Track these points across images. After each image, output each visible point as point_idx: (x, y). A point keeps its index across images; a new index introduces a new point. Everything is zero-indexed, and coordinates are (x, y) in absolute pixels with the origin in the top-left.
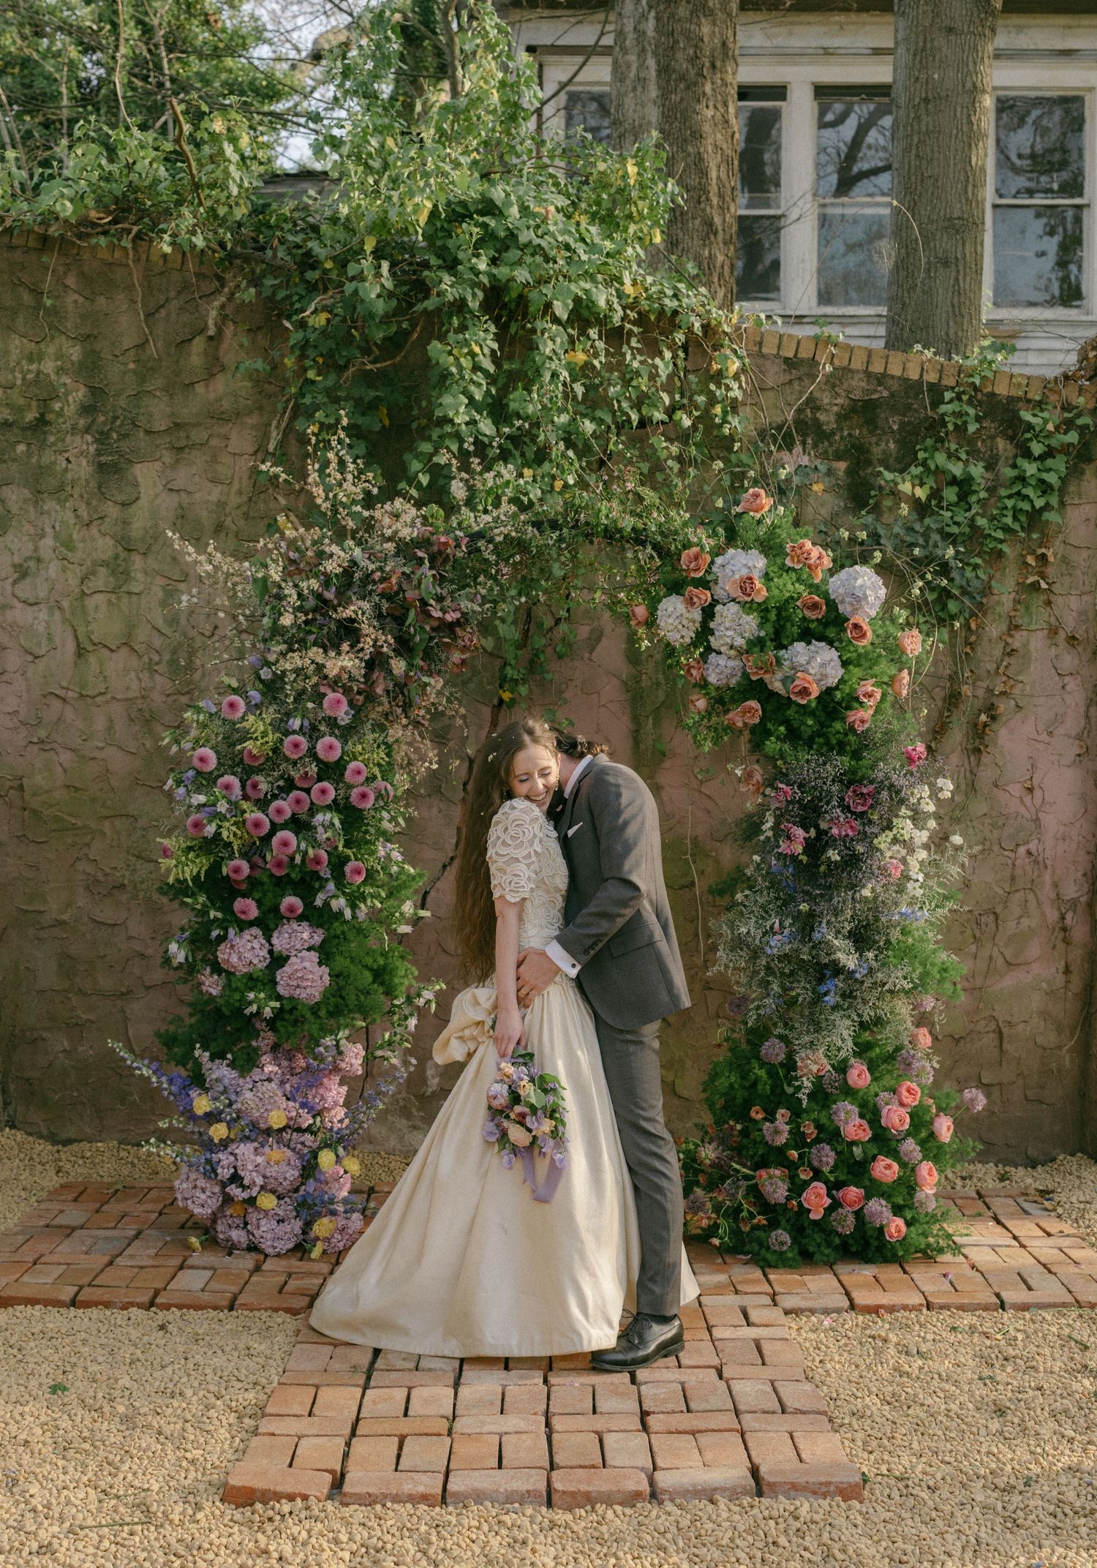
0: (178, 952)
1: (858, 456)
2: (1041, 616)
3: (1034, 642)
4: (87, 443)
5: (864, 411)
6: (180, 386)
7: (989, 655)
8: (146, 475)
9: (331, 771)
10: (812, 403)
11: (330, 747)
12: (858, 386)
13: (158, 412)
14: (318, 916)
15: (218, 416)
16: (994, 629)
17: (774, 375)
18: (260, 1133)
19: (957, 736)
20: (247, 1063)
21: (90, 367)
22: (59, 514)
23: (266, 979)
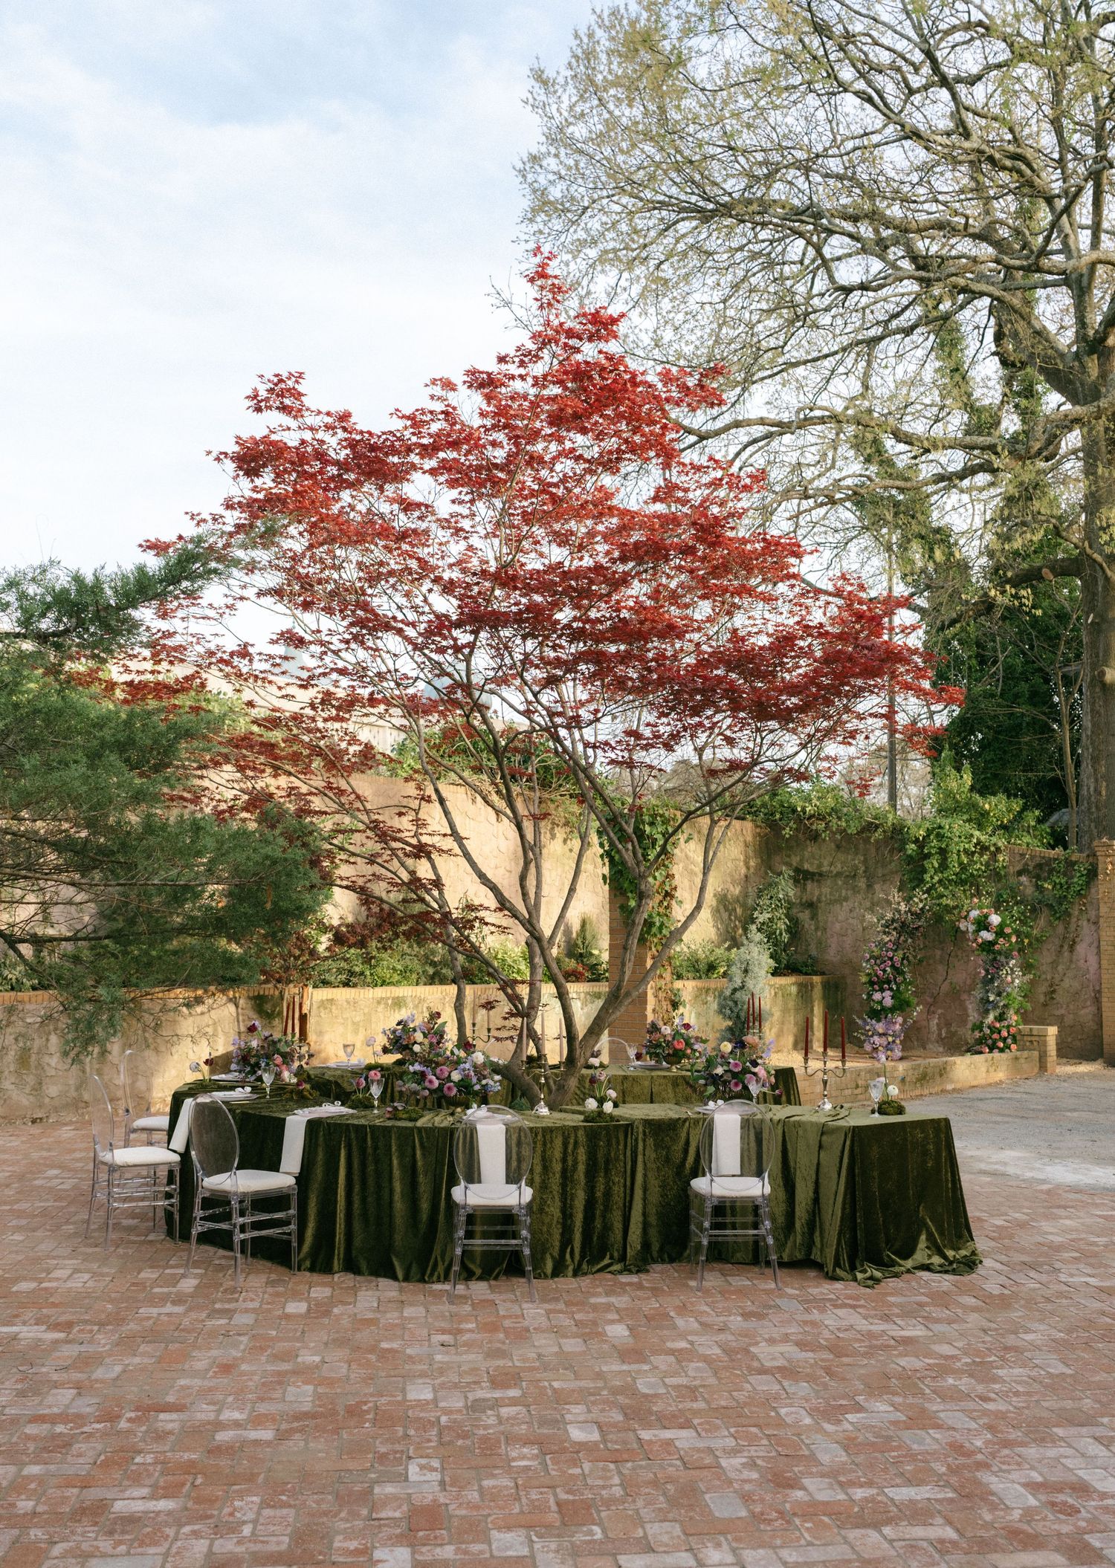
0: (864, 996)
1: (1038, 877)
2: (1085, 917)
3: (1085, 923)
4: (864, 880)
5: (1040, 866)
6: (884, 866)
7: (1073, 927)
8: (877, 887)
9: (891, 959)
10: (1026, 864)
11: (891, 954)
12: (1038, 860)
13: (880, 873)
14: (891, 989)
15: (892, 873)
16: (1074, 920)
17: (1018, 858)
18: (880, 1035)
19: (1066, 947)
20: (878, 1021)
21: (865, 862)
22: (859, 897)
23: (880, 1002)
